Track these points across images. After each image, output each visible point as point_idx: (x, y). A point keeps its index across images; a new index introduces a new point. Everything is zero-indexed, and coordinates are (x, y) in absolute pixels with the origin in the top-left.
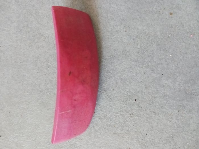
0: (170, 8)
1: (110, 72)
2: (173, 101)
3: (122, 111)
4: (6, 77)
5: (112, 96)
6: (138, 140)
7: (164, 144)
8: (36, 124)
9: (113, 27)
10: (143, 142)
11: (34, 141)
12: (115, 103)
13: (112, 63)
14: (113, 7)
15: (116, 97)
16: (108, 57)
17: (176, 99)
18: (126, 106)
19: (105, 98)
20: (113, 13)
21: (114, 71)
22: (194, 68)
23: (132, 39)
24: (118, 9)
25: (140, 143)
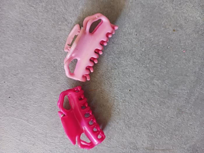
0: (174, 26)
1: (115, 65)
2: (158, 97)
3: (118, 97)
4: (25, 48)
5: (113, 84)
6: (125, 121)
7: (143, 128)
8: (44, 93)
9: (127, 29)
10: (128, 124)
11: (39, 106)
12: (114, 89)
13: (119, 58)
14: (131, 13)
15: (116, 85)
16: (117, 52)
17: (161, 96)
18: (121, 93)
19: (107, 84)
20: (130, 17)
21: (119, 64)
22: (179, 76)
23: (139, 43)
24: (135, 15)
25: (125, 124)
